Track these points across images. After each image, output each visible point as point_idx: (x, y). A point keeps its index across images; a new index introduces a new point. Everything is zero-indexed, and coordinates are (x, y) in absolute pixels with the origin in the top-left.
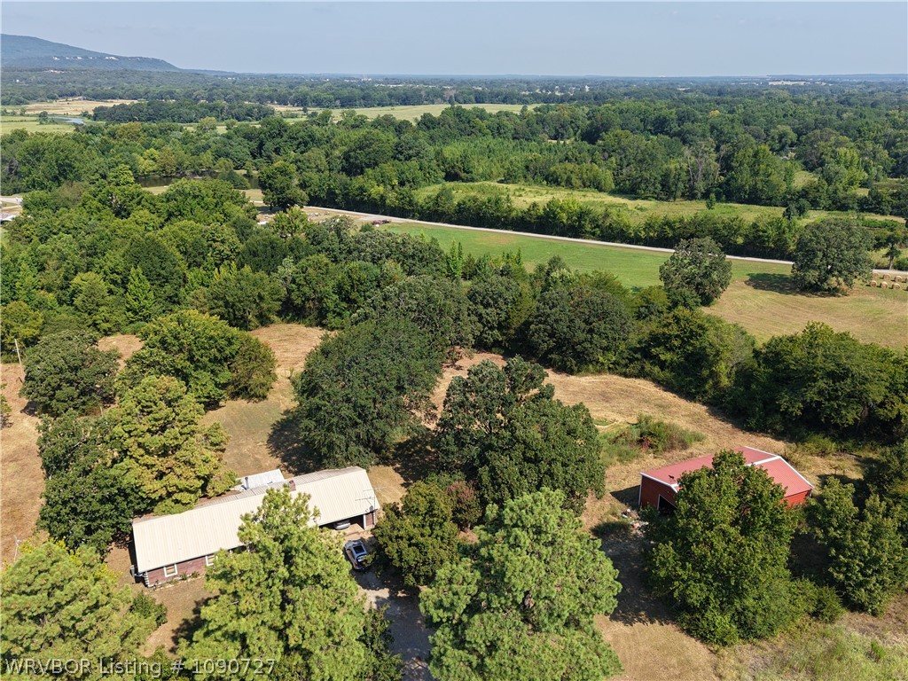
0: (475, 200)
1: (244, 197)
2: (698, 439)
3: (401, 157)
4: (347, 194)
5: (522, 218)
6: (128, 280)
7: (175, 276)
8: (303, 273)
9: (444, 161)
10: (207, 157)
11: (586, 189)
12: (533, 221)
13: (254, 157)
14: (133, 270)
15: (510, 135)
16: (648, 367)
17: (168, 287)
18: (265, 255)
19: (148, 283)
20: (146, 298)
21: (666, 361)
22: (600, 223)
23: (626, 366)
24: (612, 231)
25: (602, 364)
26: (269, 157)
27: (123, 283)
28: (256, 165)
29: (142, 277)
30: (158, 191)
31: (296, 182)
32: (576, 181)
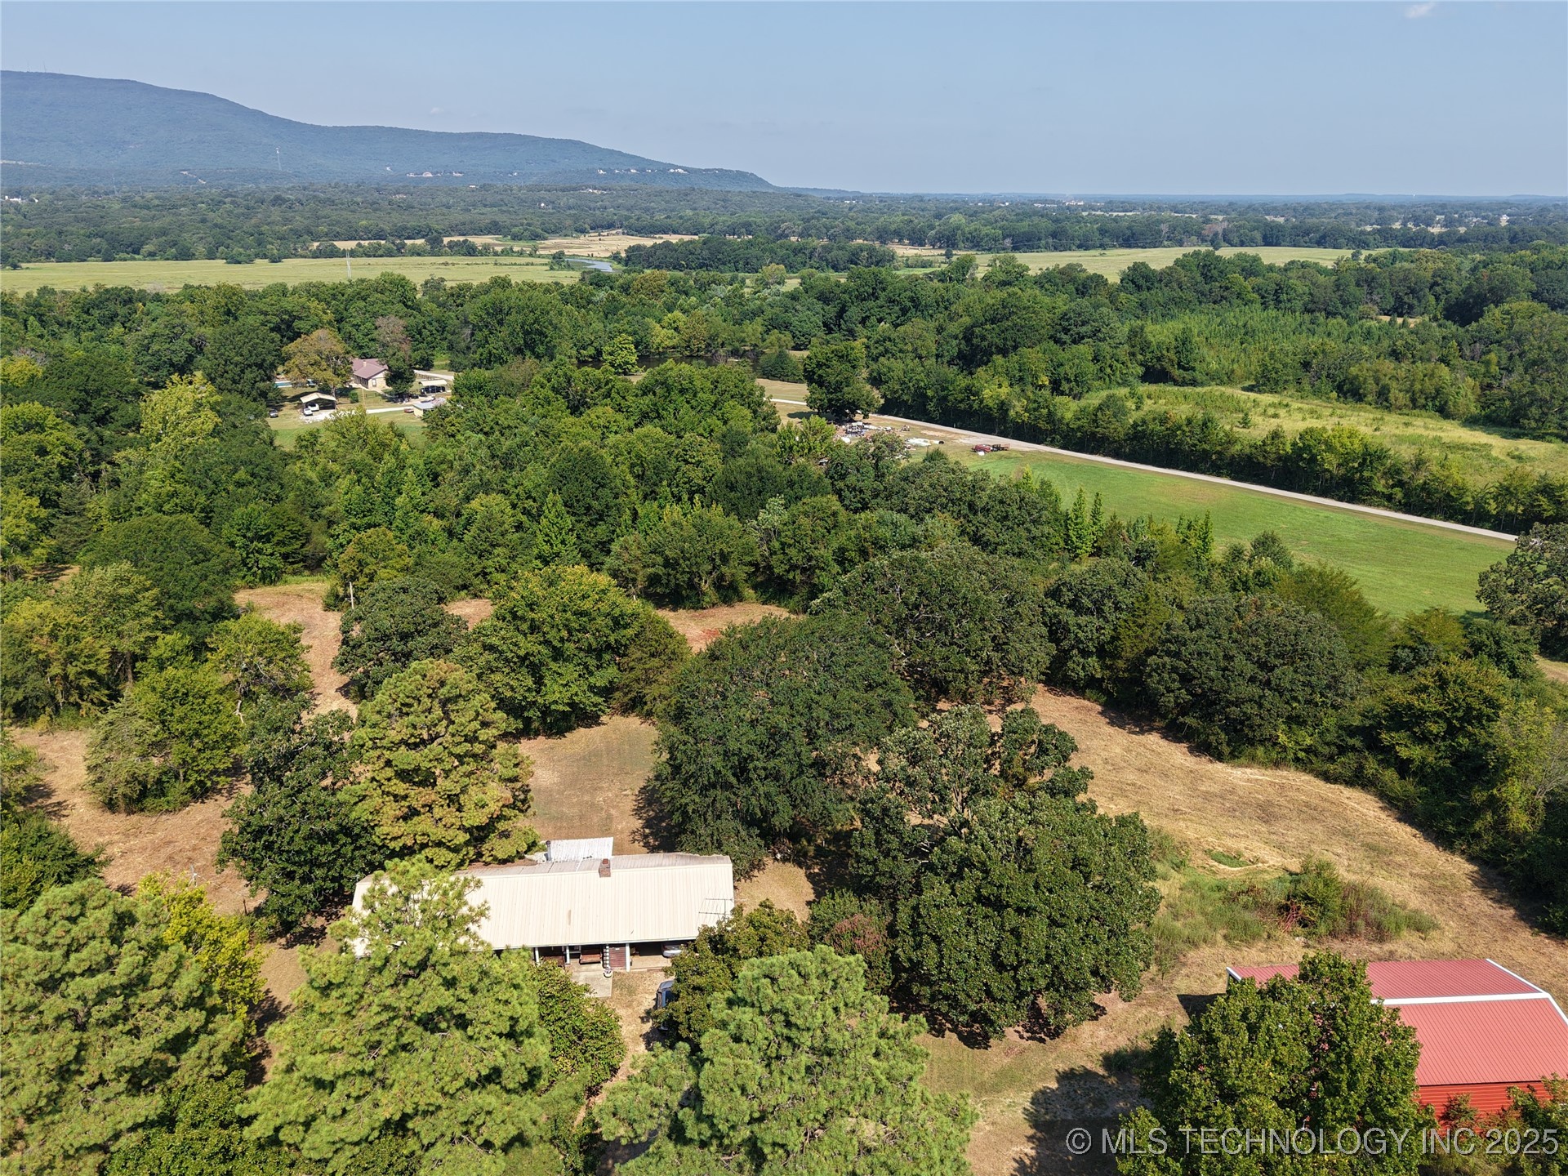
3: (1064, 337)
4: (945, 398)
5: (1250, 457)
9: (1145, 347)
10: (753, 328)
11: (1416, 411)
12: (1269, 463)
13: (830, 331)
15: (1298, 304)
16: (1371, 766)
21: (1410, 761)
23: (1331, 759)
25: (1285, 749)
31: (864, 373)
32: (1397, 395)
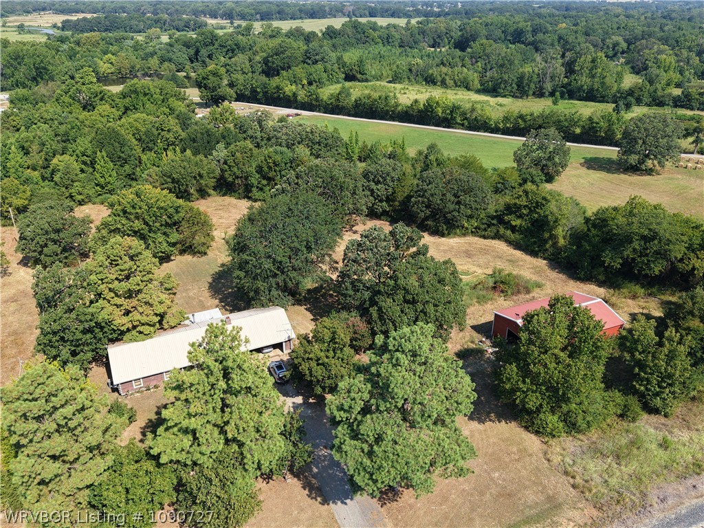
0: (369, 97)
1: (185, 94)
2: (539, 286)
3: (309, 62)
4: (266, 92)
5: (406, 112)
6: (96, 162)
7: (132, 158)
8: (233, 156)
9: (344, 65)
10: (154, 62)
11: (457, 88)
12: (415, 114)
13: (192, 62)
14: (98, 153)
15: (397, 44)
16: (502, 231)
17: (127, 167)
18: (202, 142)
19: (111, 164)
20: (110, 176)
21: (516, 226)
22: (468, 116)
23: (485, 230)
24: (477, 123)
25: (467, 229)
26: (204, 62)
27: (92, 163)
28: (193, 68)
29: (106, 159)
30: (116, 89)
31: (225, 82)
32: (449, 82)
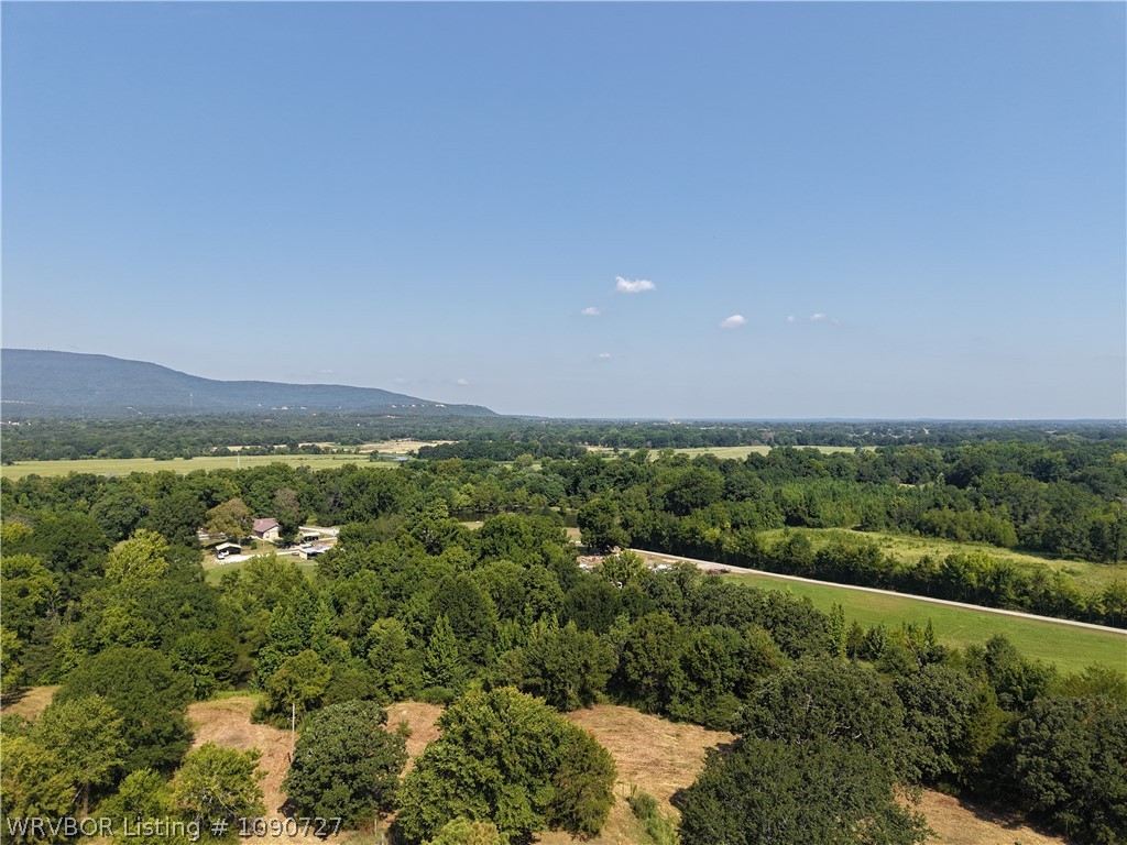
3: (733, 497)
4: (675, 536)
5: (910, 576)
6: (431, 631)
7: (485, 628)
8: (641, 637)
9: (784, 503)
12: (927, 580)
14: (439, 618)
17: (474, 642)
18: (593, 609)
20: (449, 656)
22: (1030, 588)
24: (1050, 601)
27: (425, 633)
28: (570, 501)
29: (448, 628)
31: (617, 521)
32: (961, 532)
